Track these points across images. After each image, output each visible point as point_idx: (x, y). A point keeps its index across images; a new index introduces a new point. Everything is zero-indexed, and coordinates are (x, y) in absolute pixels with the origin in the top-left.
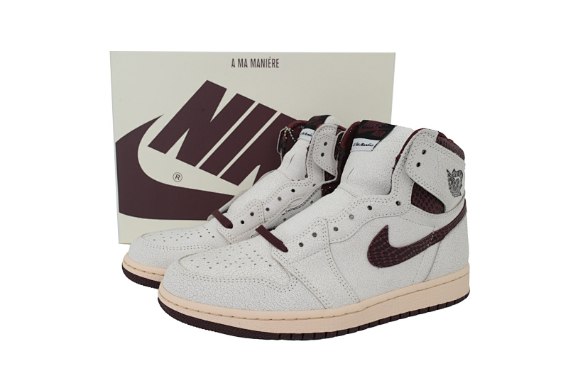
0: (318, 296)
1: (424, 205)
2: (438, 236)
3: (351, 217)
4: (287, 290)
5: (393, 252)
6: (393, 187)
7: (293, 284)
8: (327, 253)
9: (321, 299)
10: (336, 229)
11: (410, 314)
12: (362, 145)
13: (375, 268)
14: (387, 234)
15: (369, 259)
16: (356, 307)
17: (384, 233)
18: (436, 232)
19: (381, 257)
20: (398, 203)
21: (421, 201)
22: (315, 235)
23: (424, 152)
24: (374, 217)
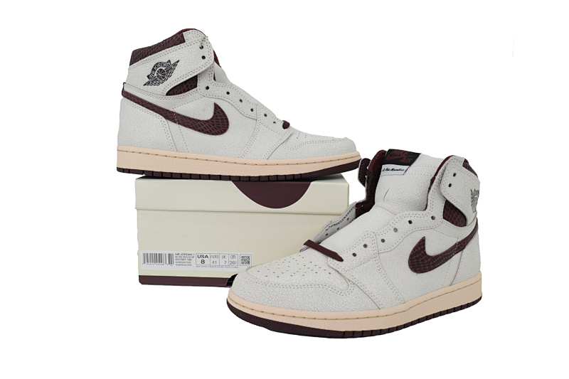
0: (373, 298)
1: (453, 219)
2: (461, 246)
3: (396, 230)
4: (347, 294)
5: (429, 260)
6: (429, 204)
7: (352, 289)
8: (377, 262)
9: (376, 301)
10: (383, 241)
11: (441, 314)
12: (393, 170)
13: (415, 274)
14: (424, 244)
15: (410, 266)
16: (403, 307)
17: (422, 243)
18: (459, 243)
19: (419, 264)
20: (433, 218)
21: (450, 216)
22: (365, 246)
23: (454, 175)
24: (414, 230)
